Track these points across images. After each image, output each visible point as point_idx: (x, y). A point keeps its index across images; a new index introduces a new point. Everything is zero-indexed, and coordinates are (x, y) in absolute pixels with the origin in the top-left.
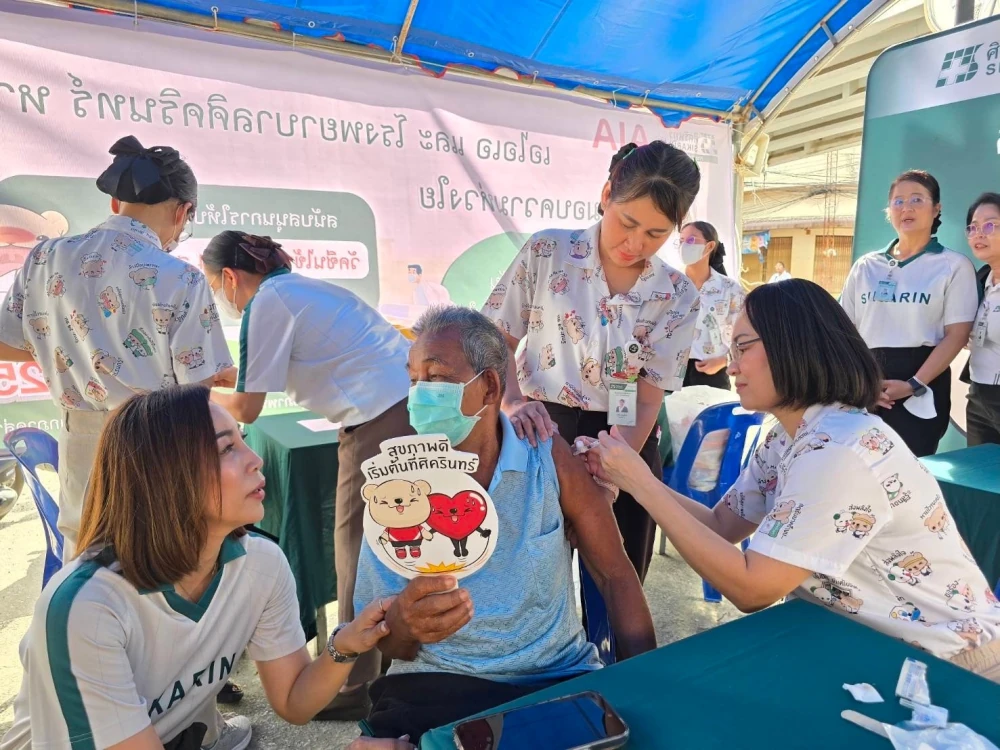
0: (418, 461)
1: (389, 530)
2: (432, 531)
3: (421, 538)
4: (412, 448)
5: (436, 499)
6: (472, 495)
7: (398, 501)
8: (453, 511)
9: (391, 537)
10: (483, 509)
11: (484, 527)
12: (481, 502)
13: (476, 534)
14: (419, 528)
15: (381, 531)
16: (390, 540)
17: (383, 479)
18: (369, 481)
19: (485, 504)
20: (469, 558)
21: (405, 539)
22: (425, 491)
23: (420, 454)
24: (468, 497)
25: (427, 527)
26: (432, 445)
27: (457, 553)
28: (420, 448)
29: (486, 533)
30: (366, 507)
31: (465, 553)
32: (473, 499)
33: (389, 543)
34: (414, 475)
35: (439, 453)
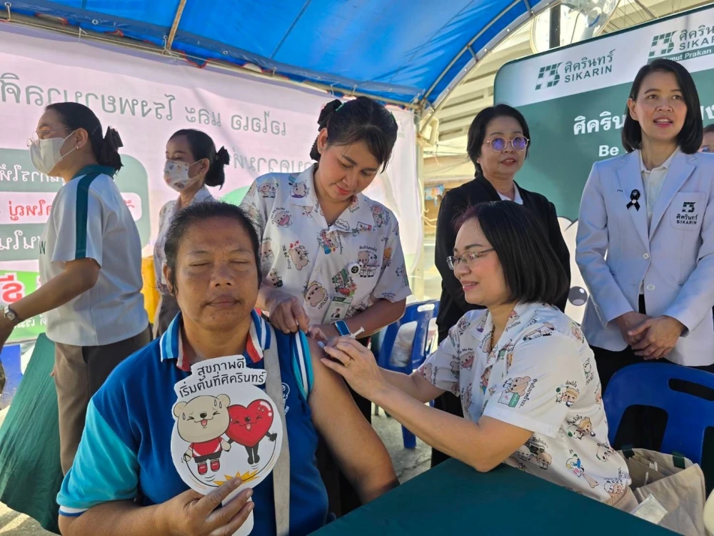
0: (220, 378)
1: (193, 446)
2: (230, 442)
3: (221, 449)
4: (217, 367)
5: (234, 410)
6: (262, 403)
7: (203, 415)
8: (247, 420)
9: (195, 452)
10: (270, 414)
11: (271, 431)
12: (269, 409)
13: (266, 438)
14: (219, 439)
15: (186, 447)
16: (193, 455)
17: (192, 396)
18: (179, 399)
19: (272, 411)
20: (261, 464)
21: (207, 453)
22: (225, 404)
23: (223, 371)
24: (259, 406)
25: (226, 438)
26: (232, 363)
27: (250, 461)
28: (222, 367)
29: (273, 437)
30: (176, 424)
31: (257, 459)
32: (263, 407)
33: (193, 459)
34: (217, 390)
35: (237, 370)
